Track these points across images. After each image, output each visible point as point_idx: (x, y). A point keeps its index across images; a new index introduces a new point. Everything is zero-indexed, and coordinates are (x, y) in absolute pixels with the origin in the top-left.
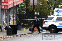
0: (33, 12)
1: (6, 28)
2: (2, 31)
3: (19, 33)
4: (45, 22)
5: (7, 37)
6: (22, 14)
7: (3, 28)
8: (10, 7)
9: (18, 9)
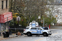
0: (18, 25)
1: (3, 34)
2: (1, 35)
3: (10, 36)
4: (25, 30)
5: (4, 38)
6: (12, 26)
7: (2, 34)
8: (5, 22)
9: (10, 23)
